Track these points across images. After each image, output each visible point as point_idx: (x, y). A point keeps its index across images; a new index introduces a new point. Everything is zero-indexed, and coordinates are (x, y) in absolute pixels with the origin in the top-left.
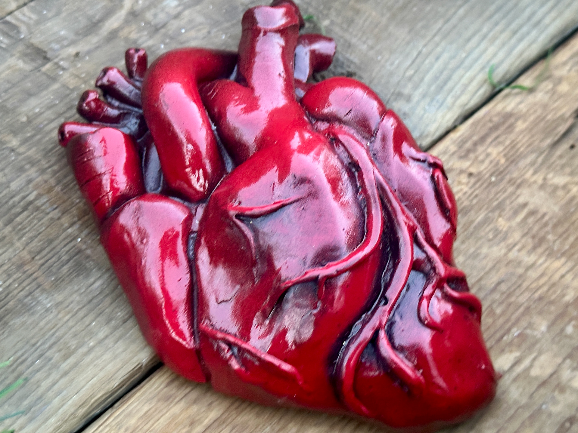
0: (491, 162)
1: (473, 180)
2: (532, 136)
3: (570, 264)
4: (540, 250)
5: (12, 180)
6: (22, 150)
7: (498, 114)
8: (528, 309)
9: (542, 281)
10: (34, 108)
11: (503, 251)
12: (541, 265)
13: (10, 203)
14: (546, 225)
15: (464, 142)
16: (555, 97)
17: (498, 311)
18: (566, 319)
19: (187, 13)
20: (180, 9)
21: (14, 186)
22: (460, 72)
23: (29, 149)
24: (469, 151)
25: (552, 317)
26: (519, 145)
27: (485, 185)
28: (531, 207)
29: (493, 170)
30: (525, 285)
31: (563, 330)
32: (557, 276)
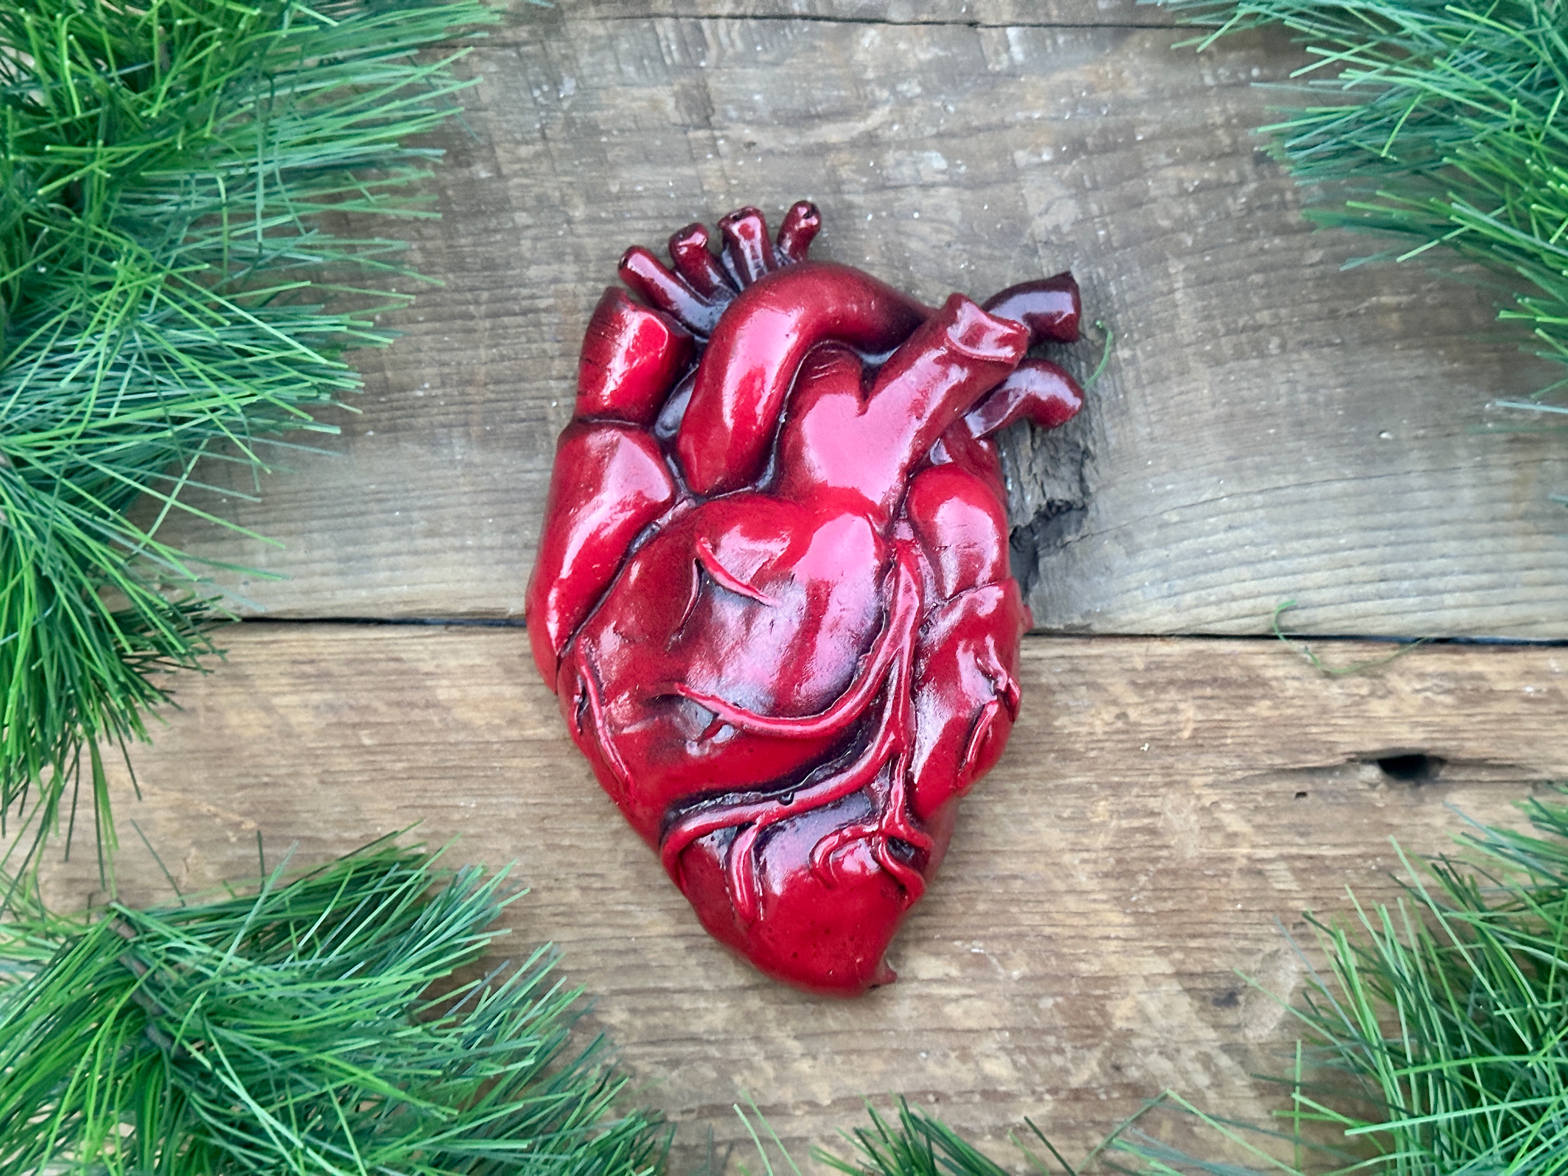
0: (1168, 723)
1: (1120, 724)
2: (1263, 737)
3: (1133, 932)
4: (1112, 884)
5: (538, 262)
6: (581, 229)
7: (1247, 668)
8: (1021, 936)
9: (1075, 921)
10: (637, 183)
11: (1063, 845)
12: (1095, 901)
13: (514, 291)
14: (1155, 860)
15: (1159, 666)
16: (1353, 711)
17: (981, 907)
18: (1056, 988)
19: (944, 191)
20: (939, 178)
21: (533, 272)
22: (1245, 572)
23: (590, 235)
24: (1151, 684)
25: (1040, 970)
26: (1230, 733)
27: (1128, 745)
28: (1160, 823)
29: (1157, 735)
30: (1047, 906)
31: (1038, 996)
32: (1098, 932)
